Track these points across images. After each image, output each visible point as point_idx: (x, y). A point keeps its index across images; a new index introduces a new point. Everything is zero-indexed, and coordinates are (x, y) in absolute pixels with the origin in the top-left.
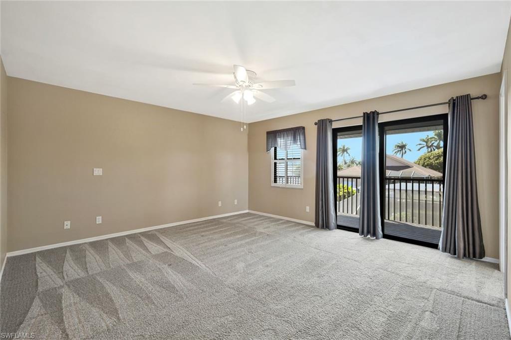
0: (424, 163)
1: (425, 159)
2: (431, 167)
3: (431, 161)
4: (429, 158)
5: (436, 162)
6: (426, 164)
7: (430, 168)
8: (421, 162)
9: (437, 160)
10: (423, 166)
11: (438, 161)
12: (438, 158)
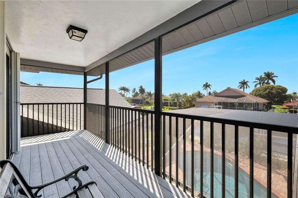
0: (256, 94)
1: (257, 91)
2: (261, 96)
3: (261, 92)
4: (259, 91)
5: (263, 93)
6: (257, 94)
7: (259, 97)
8: (254, 93)
9: (264, 91)
10: (255, 95)
11: (265, 93)
12: (265, 90)
